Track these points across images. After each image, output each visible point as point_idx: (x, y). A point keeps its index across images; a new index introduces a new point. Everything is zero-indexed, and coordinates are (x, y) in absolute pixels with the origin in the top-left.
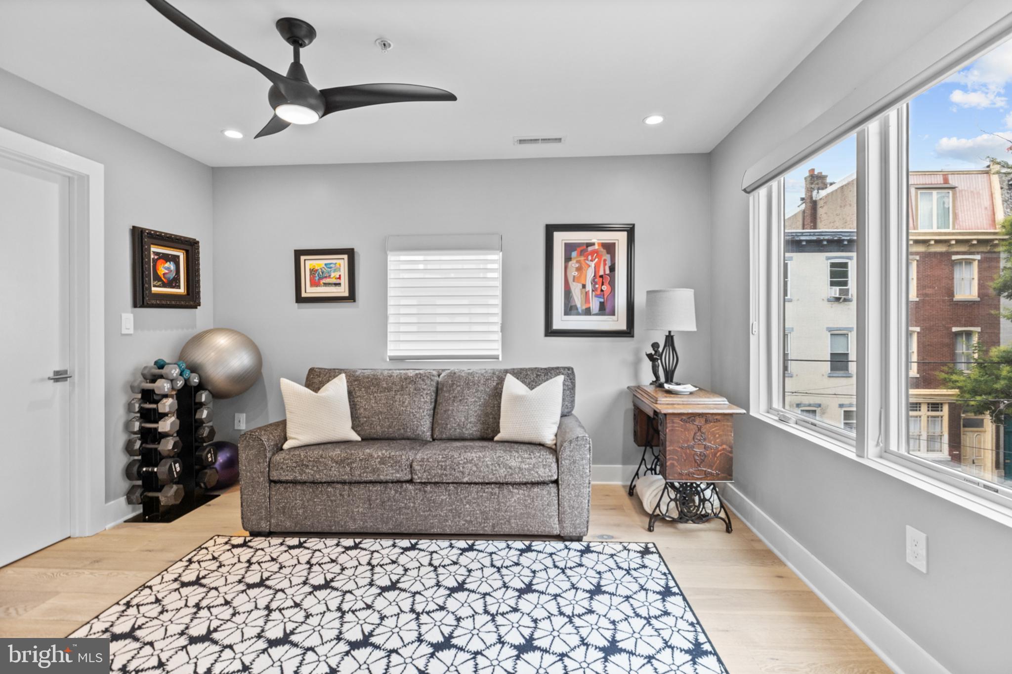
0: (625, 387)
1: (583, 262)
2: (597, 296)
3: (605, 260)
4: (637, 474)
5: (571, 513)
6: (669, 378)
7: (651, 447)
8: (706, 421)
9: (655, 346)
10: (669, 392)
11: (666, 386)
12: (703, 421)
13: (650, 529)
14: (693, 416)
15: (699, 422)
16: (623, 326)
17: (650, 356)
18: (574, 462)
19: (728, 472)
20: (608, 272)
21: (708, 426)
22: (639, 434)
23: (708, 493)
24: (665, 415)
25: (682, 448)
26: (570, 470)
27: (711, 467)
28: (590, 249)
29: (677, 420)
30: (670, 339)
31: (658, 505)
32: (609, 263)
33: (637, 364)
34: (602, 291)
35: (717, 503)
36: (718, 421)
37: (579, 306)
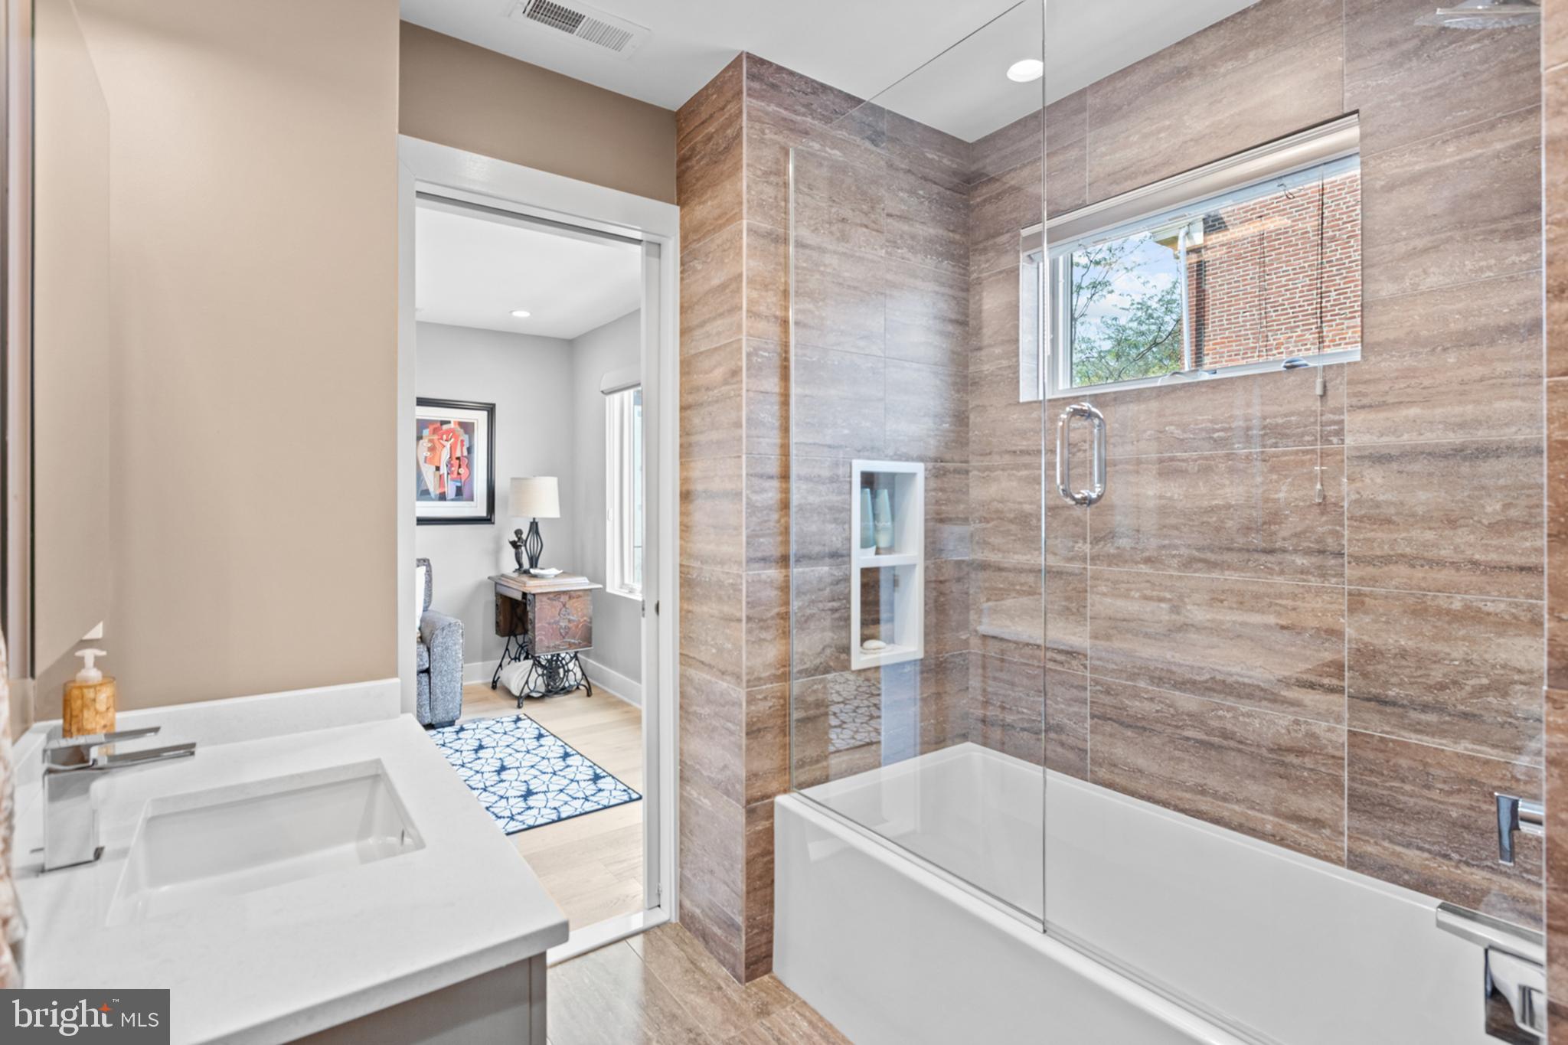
0: (485, 577)
1: (436, 442)
2: (453, 480)
3: (462, 441)
4: (500, 666)
5: (444, 699)
6: (534, 561)
7: (515, 636)
8: (570, 598)
9: (518, 533)
10: (535, 576)
11: (532, 571)
12: (567, 597)
13: (519, 707)
14: (558, 594)
15: (564, 598)
16: (482, 512)
17: (514, 544)
18: (447, 649)
19: (588, 640)
20: (465, 453)
21: (571, 602)
22: (502, 624)
23: (571, 666)
24: (534, 595)
25: (549, 624)
26: (442, 657)
27: (574, 637)
28: (445, 427)
29: (545, 599)
30: (534, 526)
31: (527, 682)
32: (466, 445)
33: (497, 552)
34: (459, 474)
35: (579, 675)
36: (579, 596)
37: (431, 490)
